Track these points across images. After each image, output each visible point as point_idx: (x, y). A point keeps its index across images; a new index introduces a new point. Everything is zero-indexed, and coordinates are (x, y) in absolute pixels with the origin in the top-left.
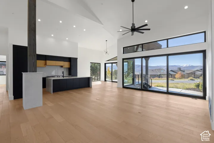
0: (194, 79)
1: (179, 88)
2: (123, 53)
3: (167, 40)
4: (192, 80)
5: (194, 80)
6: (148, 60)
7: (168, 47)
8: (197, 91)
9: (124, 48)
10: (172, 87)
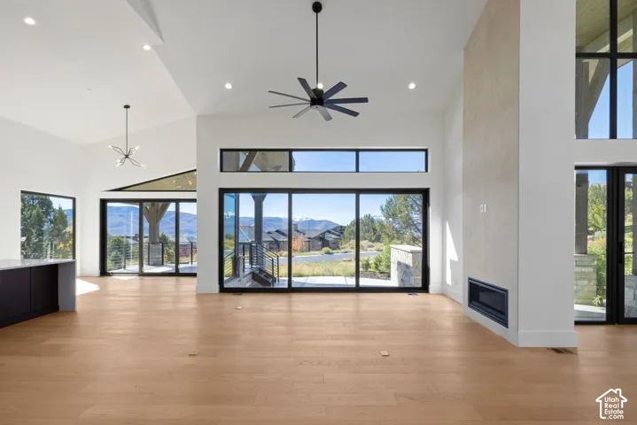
0: (331, 251)
1: (337, 275)
2: (221, 171)
3: (357, 151)
4: (328, 253)
5: (332, 253)
6: (263, 199)
7: (357, 171)
8: (371, 277)
9: (222, 151)
10: (321, 273)
